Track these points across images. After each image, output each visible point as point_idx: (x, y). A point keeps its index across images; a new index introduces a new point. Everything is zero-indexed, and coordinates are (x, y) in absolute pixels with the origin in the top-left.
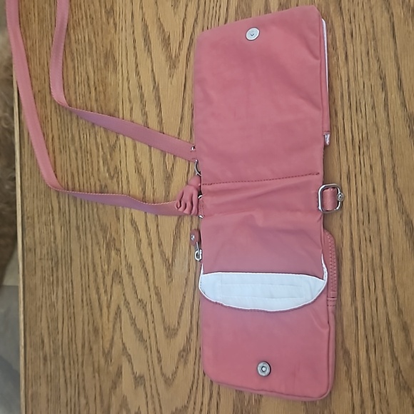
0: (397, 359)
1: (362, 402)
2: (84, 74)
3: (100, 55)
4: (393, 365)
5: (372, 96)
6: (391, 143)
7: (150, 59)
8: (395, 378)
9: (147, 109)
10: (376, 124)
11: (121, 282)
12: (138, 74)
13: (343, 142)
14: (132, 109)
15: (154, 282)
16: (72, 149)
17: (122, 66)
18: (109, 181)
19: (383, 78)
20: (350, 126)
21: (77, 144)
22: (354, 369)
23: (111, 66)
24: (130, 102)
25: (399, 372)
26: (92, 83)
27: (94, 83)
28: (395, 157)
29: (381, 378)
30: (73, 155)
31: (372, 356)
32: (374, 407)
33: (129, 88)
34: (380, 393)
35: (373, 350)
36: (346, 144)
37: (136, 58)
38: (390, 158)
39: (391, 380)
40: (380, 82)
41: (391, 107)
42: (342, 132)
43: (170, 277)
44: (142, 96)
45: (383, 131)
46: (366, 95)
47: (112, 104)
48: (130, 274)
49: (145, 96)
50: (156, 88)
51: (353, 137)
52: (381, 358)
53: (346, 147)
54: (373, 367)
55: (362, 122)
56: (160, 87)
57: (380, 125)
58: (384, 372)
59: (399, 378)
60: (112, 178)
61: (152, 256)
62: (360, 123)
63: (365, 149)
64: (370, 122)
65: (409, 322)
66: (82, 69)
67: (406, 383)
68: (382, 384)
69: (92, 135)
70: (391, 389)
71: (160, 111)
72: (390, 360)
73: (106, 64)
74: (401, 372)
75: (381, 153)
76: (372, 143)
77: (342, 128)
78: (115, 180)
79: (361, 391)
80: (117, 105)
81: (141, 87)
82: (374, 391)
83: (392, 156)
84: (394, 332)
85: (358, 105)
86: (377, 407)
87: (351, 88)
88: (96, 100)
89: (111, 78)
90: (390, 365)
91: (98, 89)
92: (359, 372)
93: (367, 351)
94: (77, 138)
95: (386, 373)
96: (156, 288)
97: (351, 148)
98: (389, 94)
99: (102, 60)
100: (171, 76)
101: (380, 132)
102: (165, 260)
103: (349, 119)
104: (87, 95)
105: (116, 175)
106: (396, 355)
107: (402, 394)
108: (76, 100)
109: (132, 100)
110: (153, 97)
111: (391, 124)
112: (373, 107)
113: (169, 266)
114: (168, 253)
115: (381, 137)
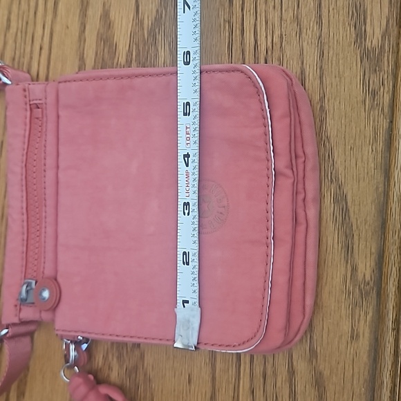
6: (322, 54)
10: (297, 19)
13: (239, 51)
20: (252, 22)
42: (238, 32)
45: (309, 32)
51: (256, 41)
55: (274, 16)
57: (305, 22)
64: (289, 15)
65: (326, 373)
76: (288, 52)
83: (321, 78)
84: (299, 388)
101: (304, 35)
111: (325, 21)
115: (305, 44)
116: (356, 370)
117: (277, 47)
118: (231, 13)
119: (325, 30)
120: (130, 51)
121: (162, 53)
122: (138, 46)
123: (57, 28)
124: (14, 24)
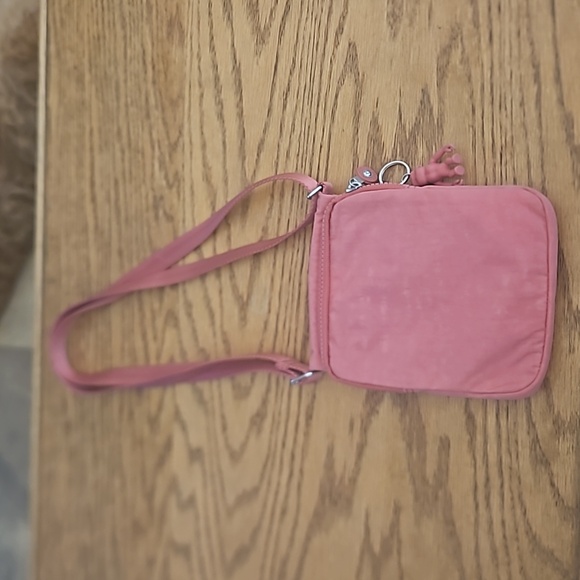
0: (534, 425)
1: (488, 479)
2: (138, 47)
3: (162, 22)
4: (528, 433)
5: (521, 90)
6: (542, 150)
7: (230, 30)
8: (531, 450)
9: (222, 96)
10: (524, 125)
11: (176, 325)
12: (212, 49)
13: (481, 147)
14: (202, 95)
15: (222, 326)
16: (117, 146)
17: (191, 37)
18: (167, 191)
19: (536, 66)
20: (490, 126)
21: (125, 140)
22: (479, 438)
23: (176, 36)
24: (200, 85)
25: (536, 441)
26: (149, 59)
27: (153, 59)
28: (546, 168)
29: (513, 449)
30: (118, 154)
31: (503, 422)
32: (502, 486)
33: (199, 68)
34: (511, 468)
35: (505, 414)
36: (484, 150)
37: (211, 28)
38: (540, 170)
39: (525, 452)
40: (532, 71)
41: (544, 103)
42: (480, 134)
43: (243, 319)
44: (217, 78)
45: (533, 134)
46: (514, 87)
47: (176, 89)
48: (189, 315)
49: (222, 78)
50: (237, 69)
51: (493, 141)
52: (515, 423)
53: (484, 154)
54: (504, 436)
55: (506, 123)
56: (242, 68)
58: (517, 442)
59: (535, 449)
60: (170, 186)
61: (221, 292)
62: (504, 123)
63: (508, 157)
64: (517, 122)
66: (136, 40)
67: (544, 455)
68: (514, 456)
69: (146, 129)
70: (525, 463)
71: (241, 99)
72: (525, 427)
73: (169, 34)
74: (538, 441)
75: (529, 163)
76: (518, 148)
77: (480, 129)
78: (174, 190)
79: (487, 466)
80: (182, 89)
81: (215, 67)
82: (503, 466)
83: (542, 166)
85: (503, 100)
86: (506, 486)
87: (495, 78)
88: (154, 82)
89: (175, 53)
90: (525, 433)
91: (156, 67)
92: (486, 442)
93: (497, 416)
94: (124, 133)
95: (520, 443)
96: (224, 333)
97: (491, 154)
98: (543, 88)
99: (165, 29)
100: (257, 53)
101: (529, 136)
102: (238, 297)
103: (490, 119)
104: (142, 75)
105: (176, 184)
106: (534, 420)
107: (538, 468)
108: (126, 81)
109: (203, 84)
110: (232, 81)
111: (544, 126)
112: (522, 104)
113: (244, 306)
114: (243, 289)
115: (530, 143)
116: (573, 374)
117: (509, 144)
118: (474, 120)
119: (544, 133)
120: (395, 148)
121: (420, 150)
122: (401, 145)
123: (335, 131)
124: (297, 128)
